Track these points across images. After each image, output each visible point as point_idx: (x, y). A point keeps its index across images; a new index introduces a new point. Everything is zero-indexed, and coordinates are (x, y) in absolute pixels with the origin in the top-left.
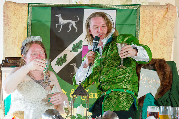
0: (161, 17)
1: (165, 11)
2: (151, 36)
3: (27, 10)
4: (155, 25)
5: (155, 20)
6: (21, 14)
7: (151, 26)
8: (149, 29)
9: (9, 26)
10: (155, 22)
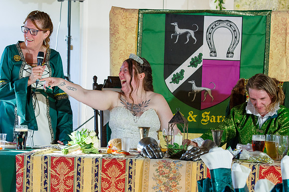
2: (284, 48)
3: (137, 17)
5: (288, 29)
6: (130, 22)
7: (284, 36)
8: (281, 39)
9: (116, 37)
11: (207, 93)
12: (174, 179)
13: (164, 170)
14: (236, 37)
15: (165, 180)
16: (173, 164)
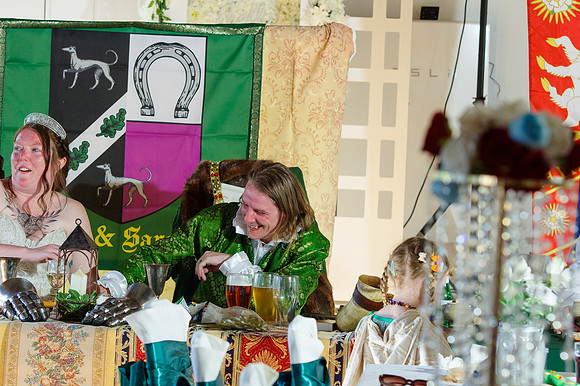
0: (314, 55)
1: (322, 41)
2: (289, 99)
4: (299, 75)
5: (297, 63)
7: (290, 76)
8: (284, 83)
10: (298, 66)
11: (134, 188)
12: (69, 362)
13: (49, 344)
14: (193, 78)
15: (51, 365)
16: (67, 333)
